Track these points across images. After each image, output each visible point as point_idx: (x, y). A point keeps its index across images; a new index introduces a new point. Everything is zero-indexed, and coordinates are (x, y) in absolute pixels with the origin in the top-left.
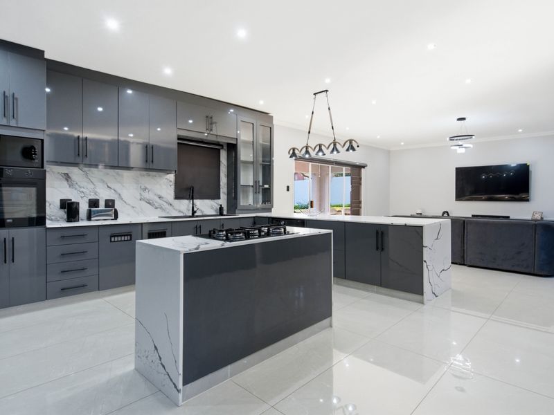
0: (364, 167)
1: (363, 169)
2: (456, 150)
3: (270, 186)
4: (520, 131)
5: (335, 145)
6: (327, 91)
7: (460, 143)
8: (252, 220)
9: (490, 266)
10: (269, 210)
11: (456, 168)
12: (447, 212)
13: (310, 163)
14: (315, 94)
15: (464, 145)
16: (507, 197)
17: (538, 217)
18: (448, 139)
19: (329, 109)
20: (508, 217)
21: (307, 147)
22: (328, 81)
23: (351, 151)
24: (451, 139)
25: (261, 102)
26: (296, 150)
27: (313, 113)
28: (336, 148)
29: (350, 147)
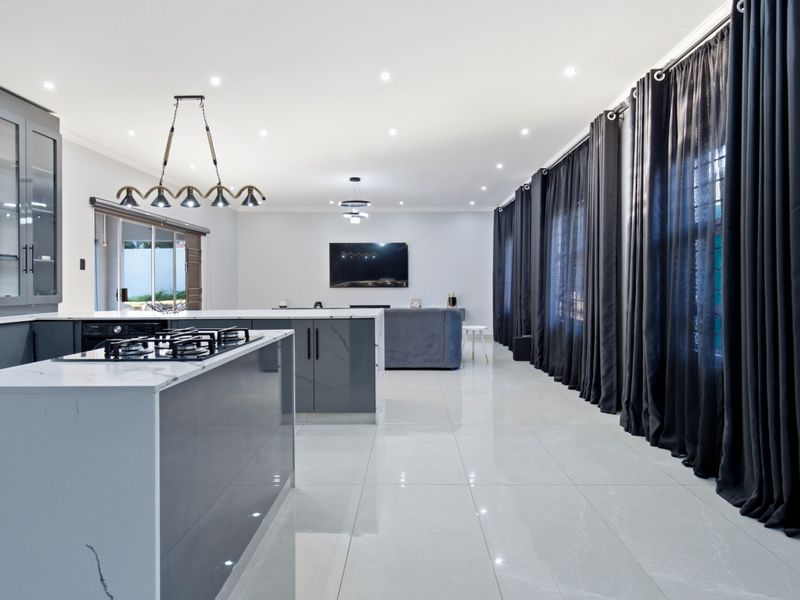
0: (204, 234)
1: (202, 237)
2: (349, 219)
3: (55, 258)
4: (402, 203)
5: (220, 192)
6: (202, 97)
7: (355, 211)
8: (26, 329)
9: (402, 366)
10: (54, 308)
11: (331, 245)
12: (320, 303)
13: (121, 220)
14: (177, 98)
15: (361, 214)
16: (370, 282)
17: (416, 305)
18: (340, 203)
19: (207, 129)
20: (389, 307)
21: (160, 190)
22: (216, 81)
23: (251, 205)
24: (345, 204)
25: (49, 86)
26: (133, 191)
27: (172, 130)
28: (223, 198)
29: (250, 198)
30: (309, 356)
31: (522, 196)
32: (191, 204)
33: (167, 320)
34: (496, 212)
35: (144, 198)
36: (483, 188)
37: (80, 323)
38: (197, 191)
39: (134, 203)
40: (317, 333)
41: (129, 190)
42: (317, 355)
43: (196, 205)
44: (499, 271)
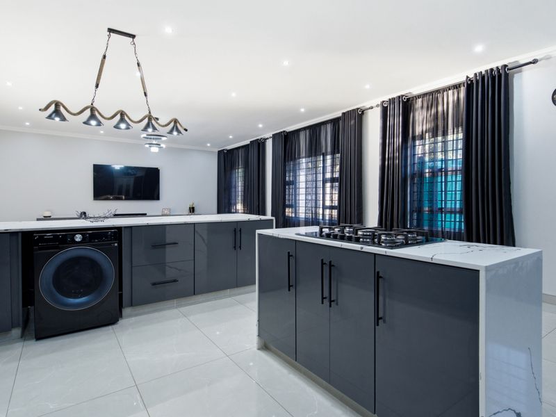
5: (150, 120)
6: (133, 36)
14: (110, 30)
17: (167, 212)
19: (138, 65)
24: (147, 137)
28: (152, 124)
29: (175, 128)
30: (235, 247)
31: (259, 145)
32: (123, 126)
33: (121, 227)
34: (220, 153)
35: (74, 115)
36: (231, 137)
37: (20, 235)
38: (127, 116)
39: (63, 119)
40: (240, 231)
41: (57, 104)
42: (240, 247)
43: (128, 128)
44: (225, 190)
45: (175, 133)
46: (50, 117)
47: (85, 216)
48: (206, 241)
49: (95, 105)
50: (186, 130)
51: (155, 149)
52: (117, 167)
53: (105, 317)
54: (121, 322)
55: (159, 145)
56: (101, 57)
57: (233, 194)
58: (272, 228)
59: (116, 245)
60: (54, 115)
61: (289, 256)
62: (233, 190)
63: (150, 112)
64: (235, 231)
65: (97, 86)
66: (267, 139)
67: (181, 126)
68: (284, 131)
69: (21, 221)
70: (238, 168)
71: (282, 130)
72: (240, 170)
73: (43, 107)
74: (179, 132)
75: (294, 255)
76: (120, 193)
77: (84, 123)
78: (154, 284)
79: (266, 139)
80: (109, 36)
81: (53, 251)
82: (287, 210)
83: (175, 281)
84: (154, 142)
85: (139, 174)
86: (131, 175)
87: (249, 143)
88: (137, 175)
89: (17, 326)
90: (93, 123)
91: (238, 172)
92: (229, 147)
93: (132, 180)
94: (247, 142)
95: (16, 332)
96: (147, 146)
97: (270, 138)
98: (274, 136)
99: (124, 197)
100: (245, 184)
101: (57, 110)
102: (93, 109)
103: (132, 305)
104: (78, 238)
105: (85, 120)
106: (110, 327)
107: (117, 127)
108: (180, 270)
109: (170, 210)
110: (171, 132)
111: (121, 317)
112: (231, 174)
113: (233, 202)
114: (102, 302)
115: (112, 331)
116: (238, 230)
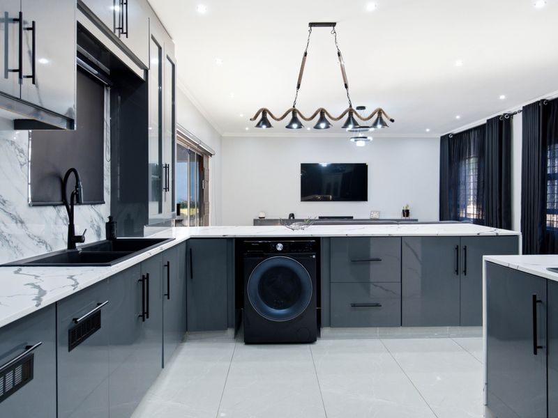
0: (211, 156)
5: (351, 114)
6: (333, 24)
11: (302, 165)
12: (293, 215)
14: (312, 25)
17: (376, 216)
19: (339, 54)
20: (352, 217)
26: (268, 114)
27: (306, 54)
28: (353, 120)
29: (380, 120)
30: (457, 271)
31: (502, 124)
32: (323, 125)
33: (319, 238)
34: (443, 138)
35: (278, 120)
36: (458, 117)
37: (234, 240)
38: (327, 114)
39: (269, 125)
40: (465, 249)
41: (264, 112)
42: (465, 271)
43: (327, 127)
44: (450, 188)
45: (379, 126)
46: (258, 125)
47: (294, 218)
48: (420, 258)
49: (296, 107)
50: (392, 121)
51: (361, 143)
52: (324, 165)
53: (304, 334)
54: (319, 342)
55: (366, 138)
56: (303, 54)
57: (462, 192)
58: (517, 253)
59: (314, 256)
60: (261, 124)
61: (535, 301)
62: (462, 187)
63: (351, 106)
64: (457, 248)
65: (298, 87)
66: (515, 113)
67: (387, 117)
68: (543, 100)
69: (237, 225)
70: (469, 158)
71: (539, 99)
72: (472, 160)
73: (253, 117)
74: (384, 124)
75: (544, 300)
76: (328, 193)
77: (287, 127)
78: (354, 305)
79: (511, 115)
80: (310, 31)
81: (258, 258)
82: (549, 217)
83: (377, 305)
84: (360, 135)
85: (347, 170)
86: (340, 171)
87: (485, 122)
88: (346, 171)
89: (231, 327)
90: (295, 126)
91: (469, 164)
92: (456, 131)
93: (340, 177)
94: (483, 121)
95: (231, 332)
96: (353, 140)
97: (520, 111)
98: (526, 110)
99: (331, 197)
100: (479, 178)
101: (264, 118)
102: (294, 111)
103: (330, 325)
104: (280, 247)
105: (287, 124)
106: (308, 346)
107: (317, 127)
108: (386, 290)
109: (379, 212)
110: (375, 125)
111: (319, 336)
112: (458, 166)
113: (461, 202)
114: (301, 317)
115: (309, 351)
116: (461, 249)
